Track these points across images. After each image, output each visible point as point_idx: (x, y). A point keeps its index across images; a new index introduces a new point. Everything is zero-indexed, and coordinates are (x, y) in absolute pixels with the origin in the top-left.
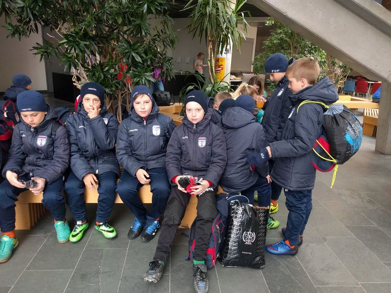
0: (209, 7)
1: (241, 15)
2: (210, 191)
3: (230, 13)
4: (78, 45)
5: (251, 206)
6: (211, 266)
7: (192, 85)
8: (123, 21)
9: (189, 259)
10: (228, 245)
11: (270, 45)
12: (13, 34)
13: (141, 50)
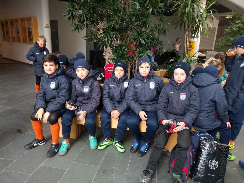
0: (188, 8)
1: (210, 12)
2: (186, 129)
3: (202, 11)
4: (109, 34)
5: (216, 142)
6: (185, 180)
7: (173, 58)
8: (136, 19)
9: (169, 172)
10: (197, 167)
11: (230, 31)
12: (75, 29)
13: (145, 36)
